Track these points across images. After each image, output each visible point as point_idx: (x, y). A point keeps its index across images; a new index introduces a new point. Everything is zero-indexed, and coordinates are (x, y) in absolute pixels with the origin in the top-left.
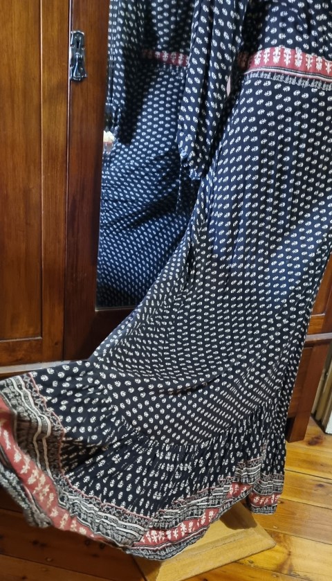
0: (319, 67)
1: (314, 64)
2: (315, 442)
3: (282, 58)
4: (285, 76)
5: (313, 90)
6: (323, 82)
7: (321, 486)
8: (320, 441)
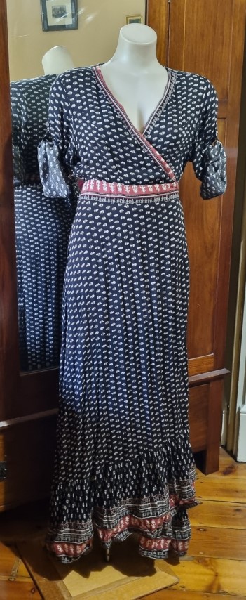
0: (120, 190)
1: (116, 188)
2: (229, 471)
3: (95, 186)
4: (99, 197)
5: (119, 205)
6: (125, 199)
7: (238, 510)
8: (233, 470)
